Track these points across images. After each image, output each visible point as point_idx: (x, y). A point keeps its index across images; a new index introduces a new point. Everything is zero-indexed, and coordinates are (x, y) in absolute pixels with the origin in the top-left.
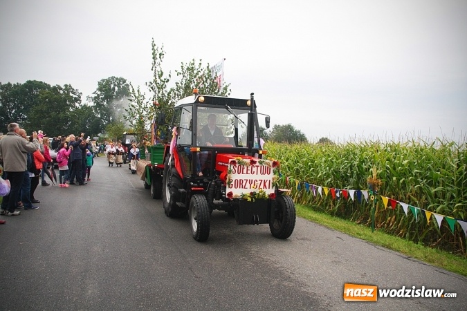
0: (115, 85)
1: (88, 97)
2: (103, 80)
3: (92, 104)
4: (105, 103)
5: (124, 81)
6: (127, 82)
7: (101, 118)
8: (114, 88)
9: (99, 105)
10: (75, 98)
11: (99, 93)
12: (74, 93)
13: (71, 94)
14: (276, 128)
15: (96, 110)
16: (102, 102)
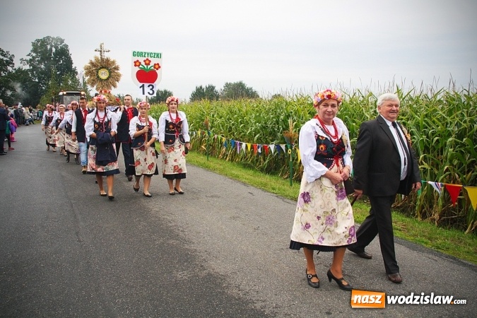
0: (52, 46)
1: (22, 59)
2: (38, 41)
3: (27, 67)
4: (43, 66)
5: (62, 41)
6: (65, 42)
7: (39, 82)
8: (51, 50)
9: (35, 68)
10: (7, 61)
11: (34, 55)
12: (4, 56)
14: (227, 85)
15: (33, 74)
16: (38, 64)
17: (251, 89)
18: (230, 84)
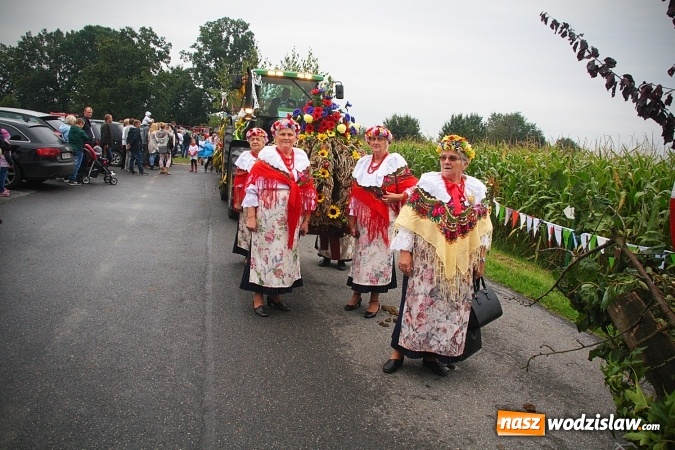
0: (229, 33)
1: (183, 52)
2: (209, 24)
3: (189, 65)
4: (212, 65)
5: (245, 27)
6: (250, 29)
7: (203, 90)
8: (227, 39)
9: (202, 68)
10: (160, 53)
11: (202, 46)
12: (156, 43)
13: (152, 45)
14: (495, 117)
15: (196, 77)
16: (206, 62)
17: (533, 126)
18: (499, 116)
